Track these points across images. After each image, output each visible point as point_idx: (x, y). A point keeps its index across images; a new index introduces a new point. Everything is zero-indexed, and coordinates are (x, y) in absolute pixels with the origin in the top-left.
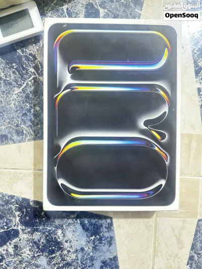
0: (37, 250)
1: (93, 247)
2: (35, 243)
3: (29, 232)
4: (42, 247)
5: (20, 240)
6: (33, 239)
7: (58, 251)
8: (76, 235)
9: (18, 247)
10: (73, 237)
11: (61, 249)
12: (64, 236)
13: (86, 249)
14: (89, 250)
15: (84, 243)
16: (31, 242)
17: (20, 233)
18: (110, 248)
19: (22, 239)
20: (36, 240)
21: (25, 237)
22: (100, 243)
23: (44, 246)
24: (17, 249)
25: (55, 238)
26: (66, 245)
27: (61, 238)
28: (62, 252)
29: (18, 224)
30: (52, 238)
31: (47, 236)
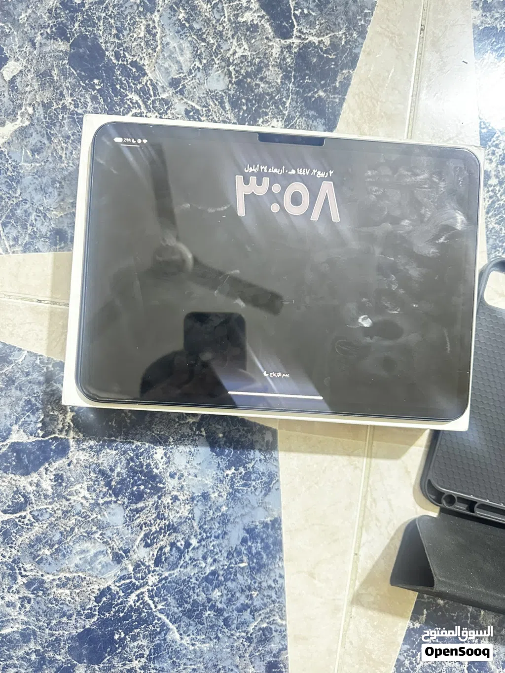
0: (105, 490)
1: (229, 494)
2: (102, 473)
3: (91, 447)
4: (118, 483)
5: (69, 465)
6: (98, 465)
7: (151, 495)
8: (194, 463)
9: (63, 480)
10: (189, 466)
11: (158, 491)
12: (168, 462)
13: (213, 496)
14: (221, 499)
15: (209, 482)
16: (94, 471)
17: (72, 449)
18: (267, 499)
19: (75, 461)
20: (105, 467)
21: (82, 458)
22: (245, 485)
23: (122, 482)
24: (60, 485)
25: (148, 465)
26: (171, 484)
27: (160, 465)
28: (159, 498)
29: (69, 426)
30: (141, 465)
31: (132, 459)
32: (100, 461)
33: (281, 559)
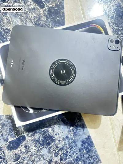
0: (39, 145)
1: (73, 134)
2: (37, 141)
3: (31, 135)
4: (42, 142)
5: (27, 142)
6: (35, 139)
7: (52, 142)
8: (61, 129)
9: (27, 147)
10: (59, 130)
11: (54, 140)
12: (54, 131)
13: (69, 136)
14: (72, 136)
15: (67, 133)
16: (35, 141)
17: (26, 137)
18: (84, 131)
19: (28, 140)
20: (37, 139)
21: (30, 139)
22: (77, 130)
23: (43, 141)
24: (27, 148)
25: (49, 134)
26: (56, 137)
27: (52, 133)
28: (55, 142)
29: (23, 131)
30: (47, 135)
31: (43, 134)
32: (35, 138)
33: (94, 146)
